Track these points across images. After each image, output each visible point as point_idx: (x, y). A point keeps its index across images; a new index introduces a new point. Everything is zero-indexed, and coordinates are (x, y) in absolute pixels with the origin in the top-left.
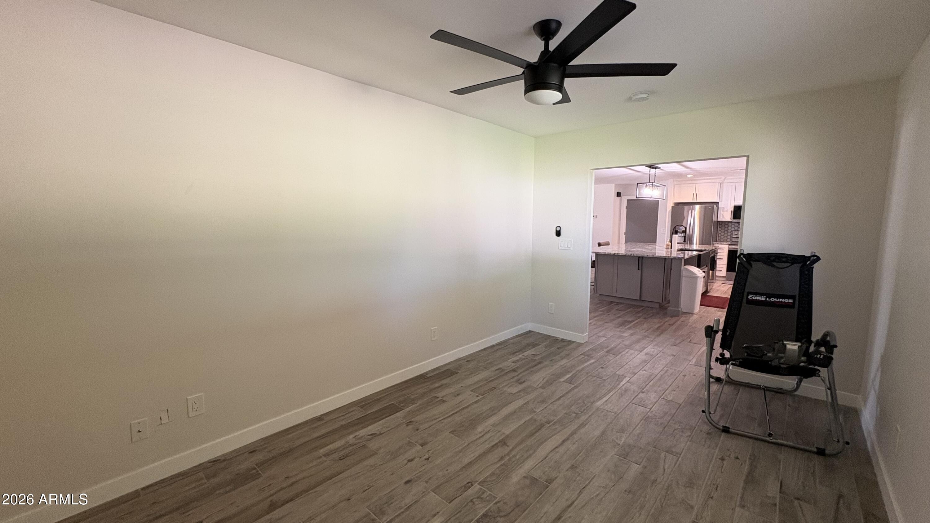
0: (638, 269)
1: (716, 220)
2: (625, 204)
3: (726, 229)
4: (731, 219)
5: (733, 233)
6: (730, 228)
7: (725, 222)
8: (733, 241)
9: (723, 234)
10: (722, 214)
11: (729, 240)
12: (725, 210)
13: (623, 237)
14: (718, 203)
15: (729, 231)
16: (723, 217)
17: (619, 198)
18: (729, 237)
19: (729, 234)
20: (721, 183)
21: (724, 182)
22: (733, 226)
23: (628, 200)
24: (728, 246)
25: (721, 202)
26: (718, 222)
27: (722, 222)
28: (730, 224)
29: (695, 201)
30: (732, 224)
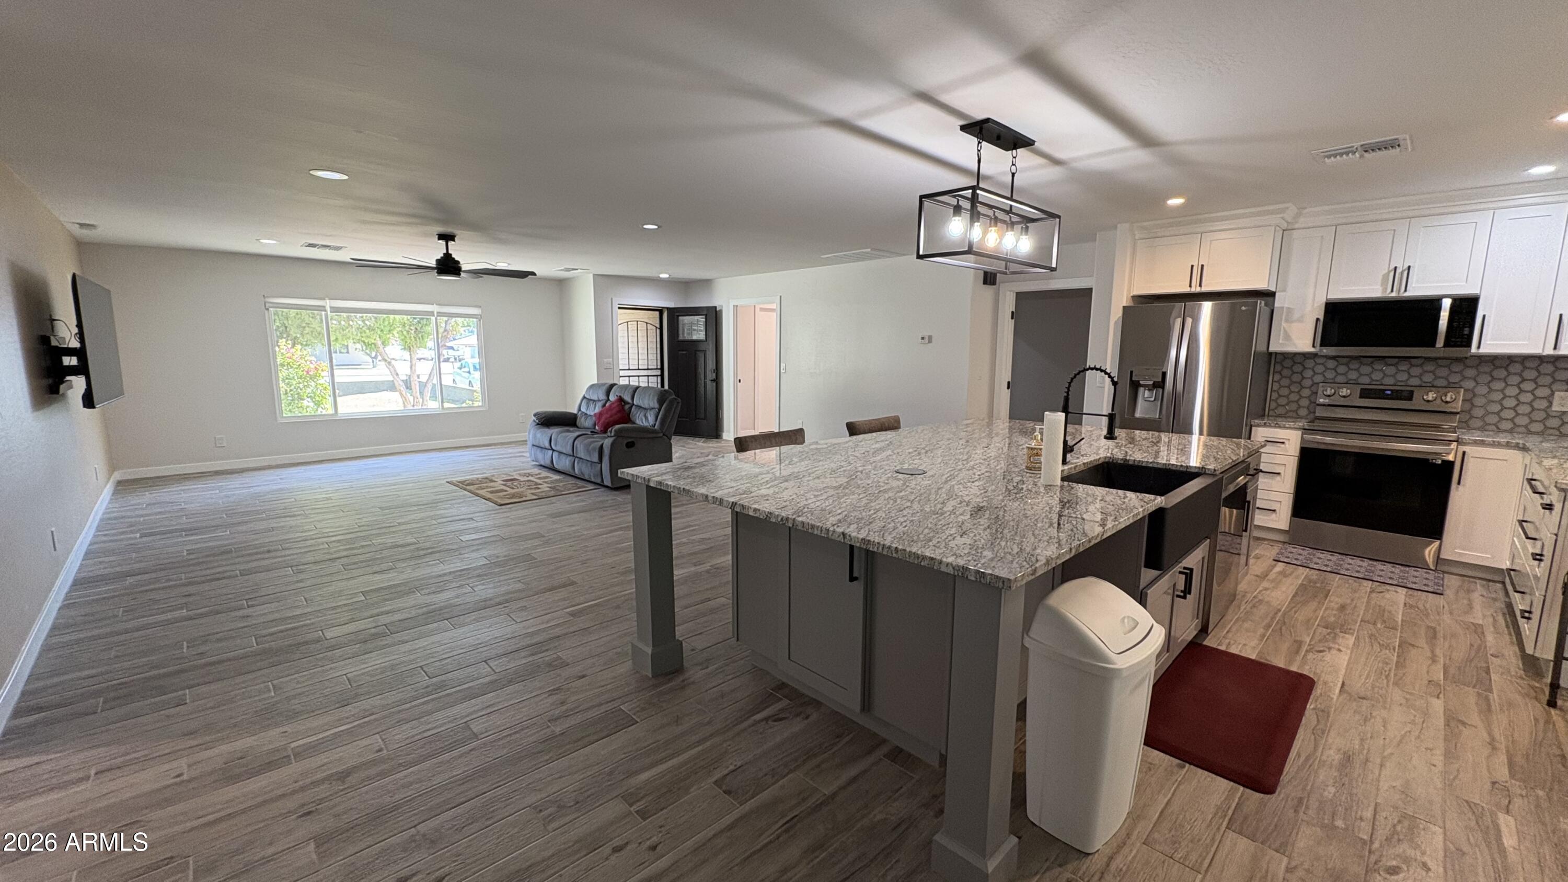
0: (852, 579)
1: (1262, 348)
2: (1009, 304)
3: (1296, 378)
4: (1313, 346)
5: (1320, 392)
6: (1308, 373)
7: (1295, 354)
8: (1317, 414)
9: (1285, 392)
10: (1285, 331)
11: (1303, 412)
12: (1296, 315)
13: (1004, 397)
14: (1272, 295)
15: (1307, 383)
16: (1287, 337)
17: (989, 290)
18: (1304, 402)
19: (1306, 392)
20: (1284, 230)
21: (1296, 226)
22: (1320, 369)
23: (1019, 295)
24: (1300, 433)
25: (1284, 290)
26: (1271, 354)
27: (1285, 356)
28: (1310, 363)
29: (1196, 289)
30: (1316, 364)
